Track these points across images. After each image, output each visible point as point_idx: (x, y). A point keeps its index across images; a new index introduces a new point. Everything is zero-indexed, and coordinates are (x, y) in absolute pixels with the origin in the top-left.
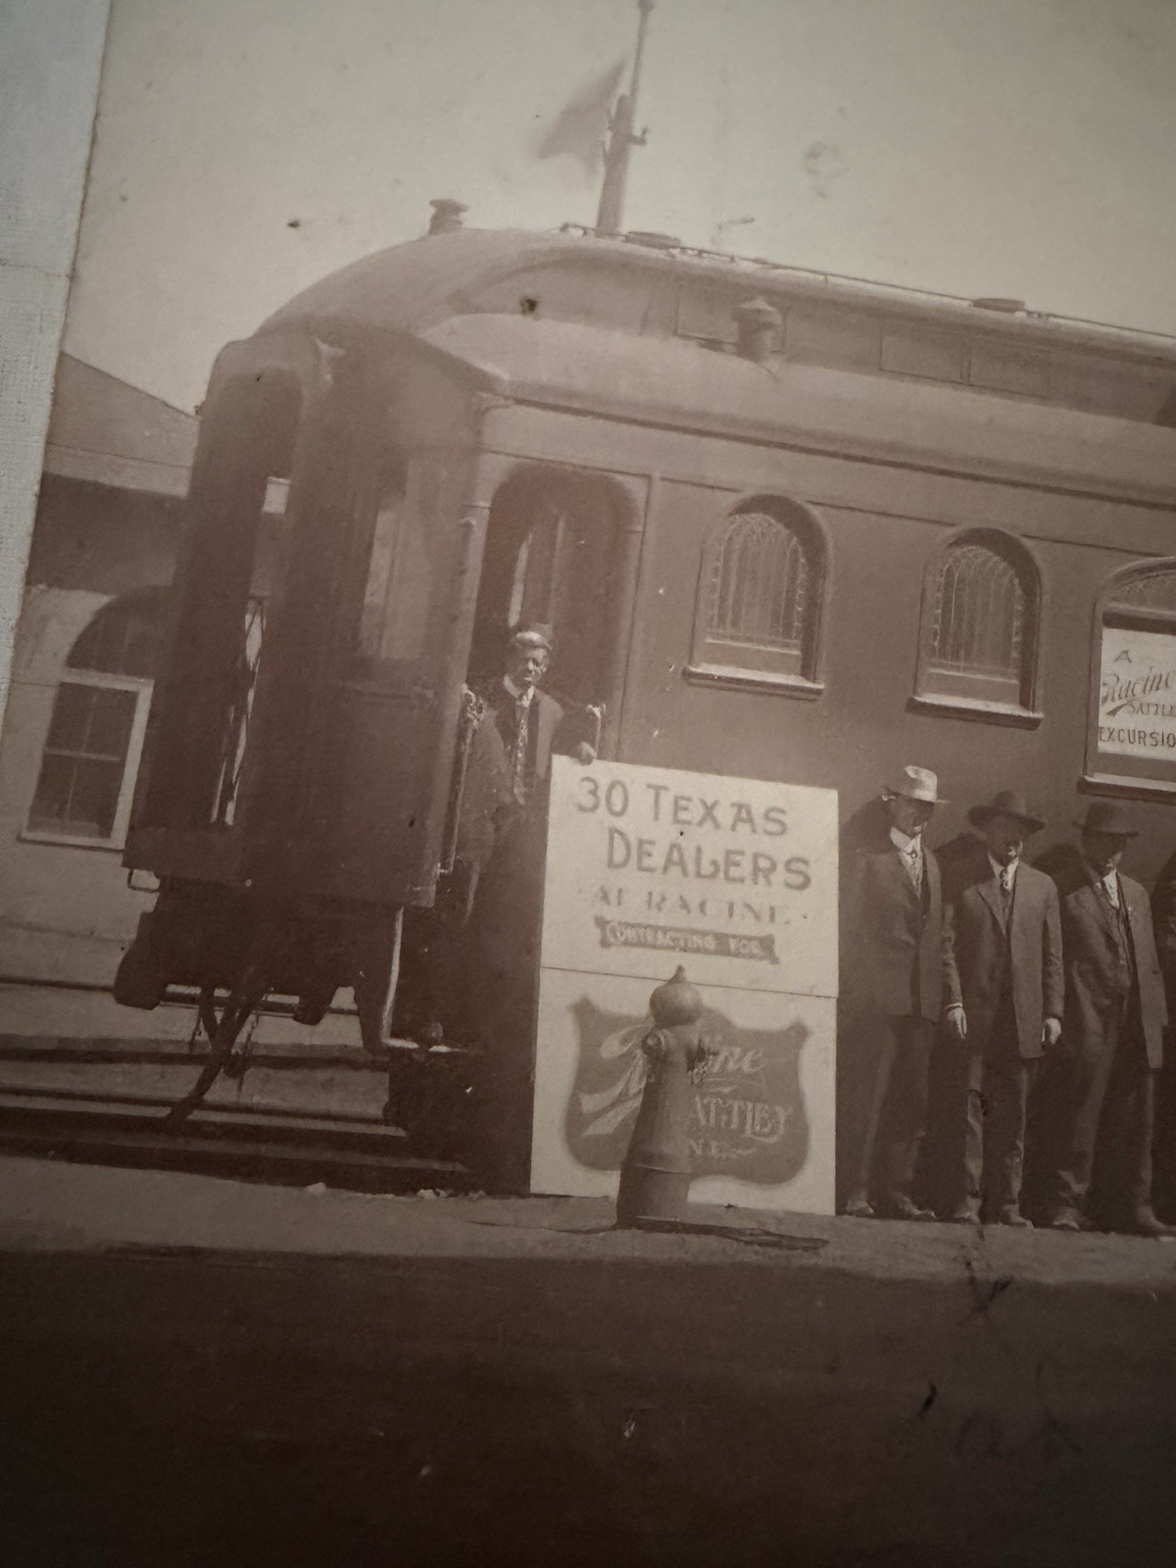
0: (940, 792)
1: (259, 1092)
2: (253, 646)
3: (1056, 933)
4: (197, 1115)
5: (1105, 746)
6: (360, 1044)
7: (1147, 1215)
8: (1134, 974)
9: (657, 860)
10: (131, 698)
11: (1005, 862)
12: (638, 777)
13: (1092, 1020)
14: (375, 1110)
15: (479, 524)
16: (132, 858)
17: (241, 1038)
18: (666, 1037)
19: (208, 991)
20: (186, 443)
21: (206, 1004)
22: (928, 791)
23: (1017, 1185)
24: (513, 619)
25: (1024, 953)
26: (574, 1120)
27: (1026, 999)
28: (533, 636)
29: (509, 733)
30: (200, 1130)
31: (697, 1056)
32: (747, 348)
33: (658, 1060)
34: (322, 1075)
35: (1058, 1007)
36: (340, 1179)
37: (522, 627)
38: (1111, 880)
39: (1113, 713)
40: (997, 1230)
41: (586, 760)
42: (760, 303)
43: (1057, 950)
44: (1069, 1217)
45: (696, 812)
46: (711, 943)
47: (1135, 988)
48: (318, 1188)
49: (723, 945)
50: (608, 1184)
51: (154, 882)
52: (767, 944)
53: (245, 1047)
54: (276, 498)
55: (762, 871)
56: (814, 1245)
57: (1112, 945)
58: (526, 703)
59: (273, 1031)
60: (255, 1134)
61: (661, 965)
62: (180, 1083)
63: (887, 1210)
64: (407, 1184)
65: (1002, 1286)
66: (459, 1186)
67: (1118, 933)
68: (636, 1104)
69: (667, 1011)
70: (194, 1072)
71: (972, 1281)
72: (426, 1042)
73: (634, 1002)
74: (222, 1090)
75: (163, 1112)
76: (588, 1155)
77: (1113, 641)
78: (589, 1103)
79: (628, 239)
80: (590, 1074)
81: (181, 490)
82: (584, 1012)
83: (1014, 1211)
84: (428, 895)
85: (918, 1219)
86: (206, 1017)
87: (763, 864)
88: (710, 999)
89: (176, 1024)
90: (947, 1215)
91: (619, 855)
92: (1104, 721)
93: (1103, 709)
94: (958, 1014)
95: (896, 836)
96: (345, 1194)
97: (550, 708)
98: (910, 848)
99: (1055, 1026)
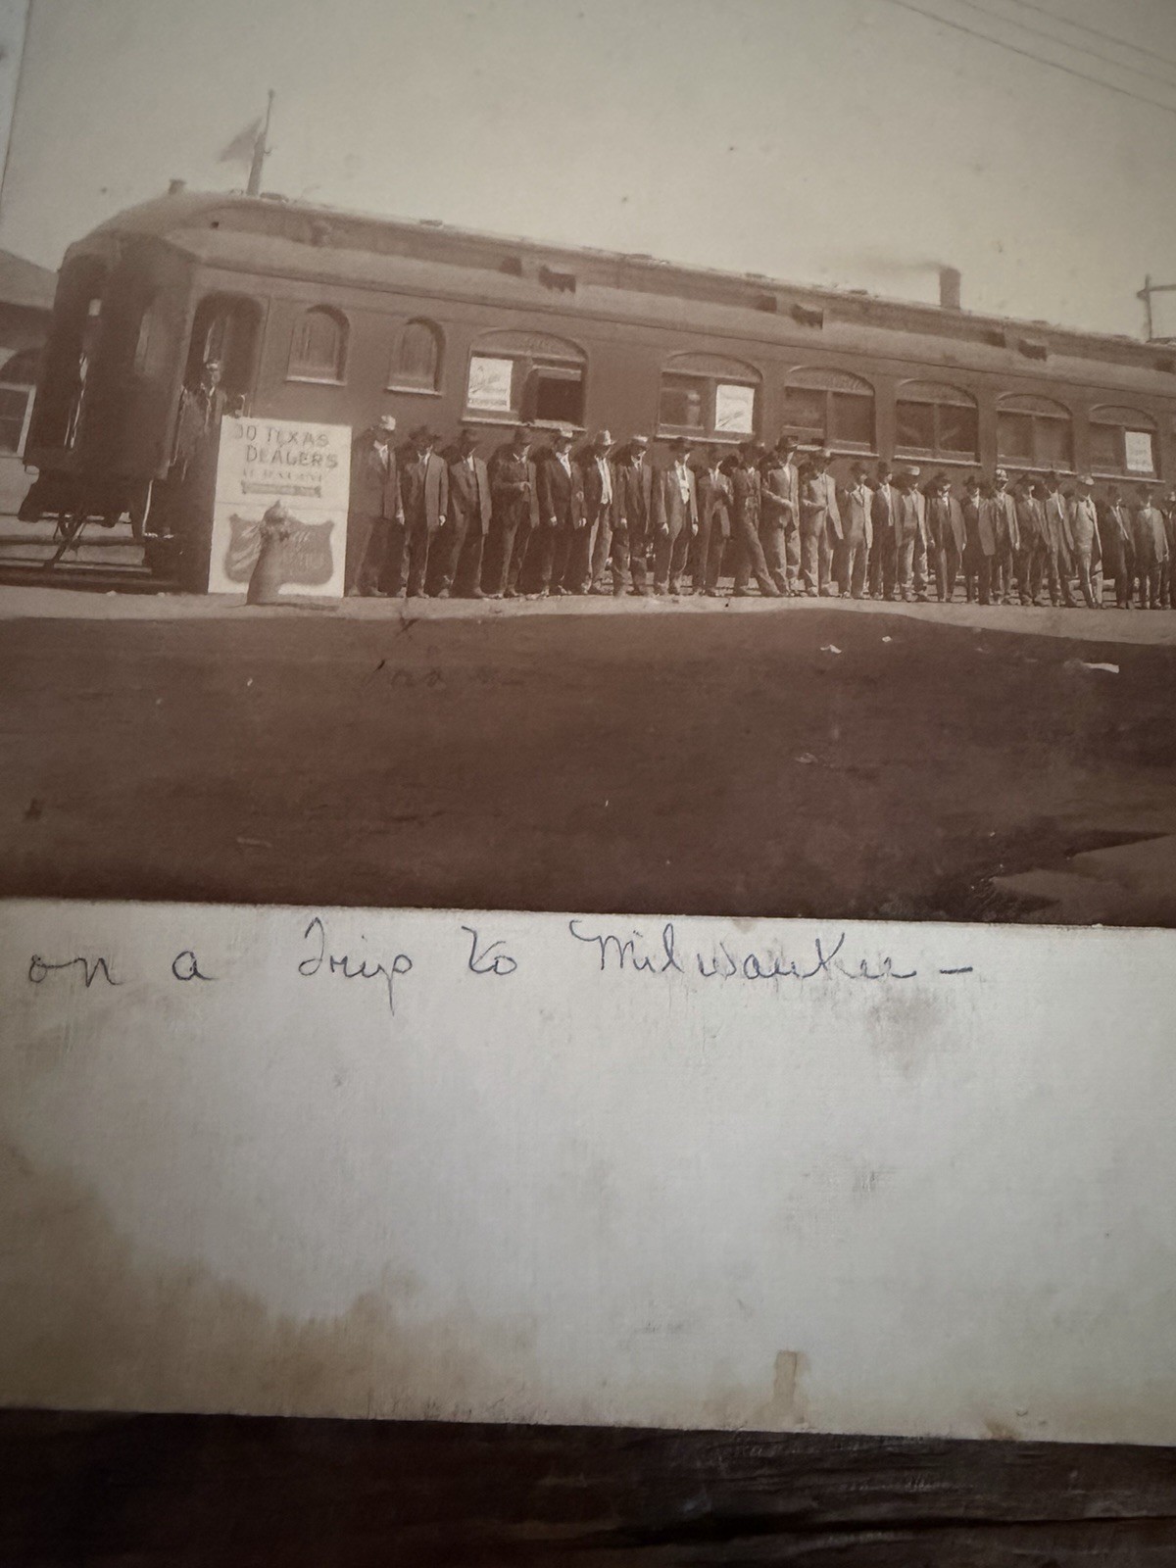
0: (397, 426)
1: (84, 555)
2: (83, 373)
3: (445, 482)
4: (56, 566)
5: (470, 405)
6: (132, 535)
7: (478, 591)
8: (478, 497)
9: (269, 457)
10: (25, 396)
11: (424, 453)
12: (261, 424)
13: (460, 517)
14: (138, 561)
15: (190, 317)
16: (26, 461)
17: (77, 534)
18: (272, 529)
19: (62, 515)
20: (52, 286)
21: (61, 521)
22: (391, 424)
23: (423, 581)
24: (205, 360)
25: (431, 490)
26: (228, 563)
27: (431, 507)
28: (215, 366)
29: (202, 404)
30: (58, 571)
31: (284, 536)
32: (316, 241)
33: (267, 538)
34: (115, 547)
35: (445, 510)
36: (121, 589)
37: (210, 361)
38: (470, 460)
39: (474, 392)
40: (414, 599)
41: (237, 417)
42: (323, 224)
43: (445, 489)
44: (445, 593)
45: (287, 437)
46: (292, 490)
47: (478, 503)
48: (112, 593)
49: (297, 491)
50: (243, 588)
51: (37, 470)
52: (317, 491)
53: (79, 537)
54: (95, 309)
55: (316, 460)
56: (333, 609)
57: (469, 485)
58: (211, 393)
59: (91, 531)
60: (84, 572)
61: (269, 500)
62: (49, 553)
63: (366, 593)
64: (152, 591)
65: (413, 621)
66: (175, 590)
67: (472, 481)
68: (256, 556)
69: (272, 518)
70: (55, 549)
71: (402, 619)
72: (160, 532)
73: (259, 516)
74: (68, 555)
75: (41, 565)
76: (234, 576)
77: (475, 362)
78: (236, 556)
79: (263, 195)
80: (236, 544)
81: (50, 304)
82: (234, 519)
83: (421, 592)
84: (163, 474)
85: (380, 597)
86: (61, 525)
87: (317, 458)
88: (291, 513)
89: (47, 529)
90: (392, 594)
91: (252, 456)
92: (470, 395)
93: (471, 390)
94: (401, 515)
95: (377, 445)
96: (124, 595)
97: (222, 397)
98: (383, 450)
99: (443, 519)
